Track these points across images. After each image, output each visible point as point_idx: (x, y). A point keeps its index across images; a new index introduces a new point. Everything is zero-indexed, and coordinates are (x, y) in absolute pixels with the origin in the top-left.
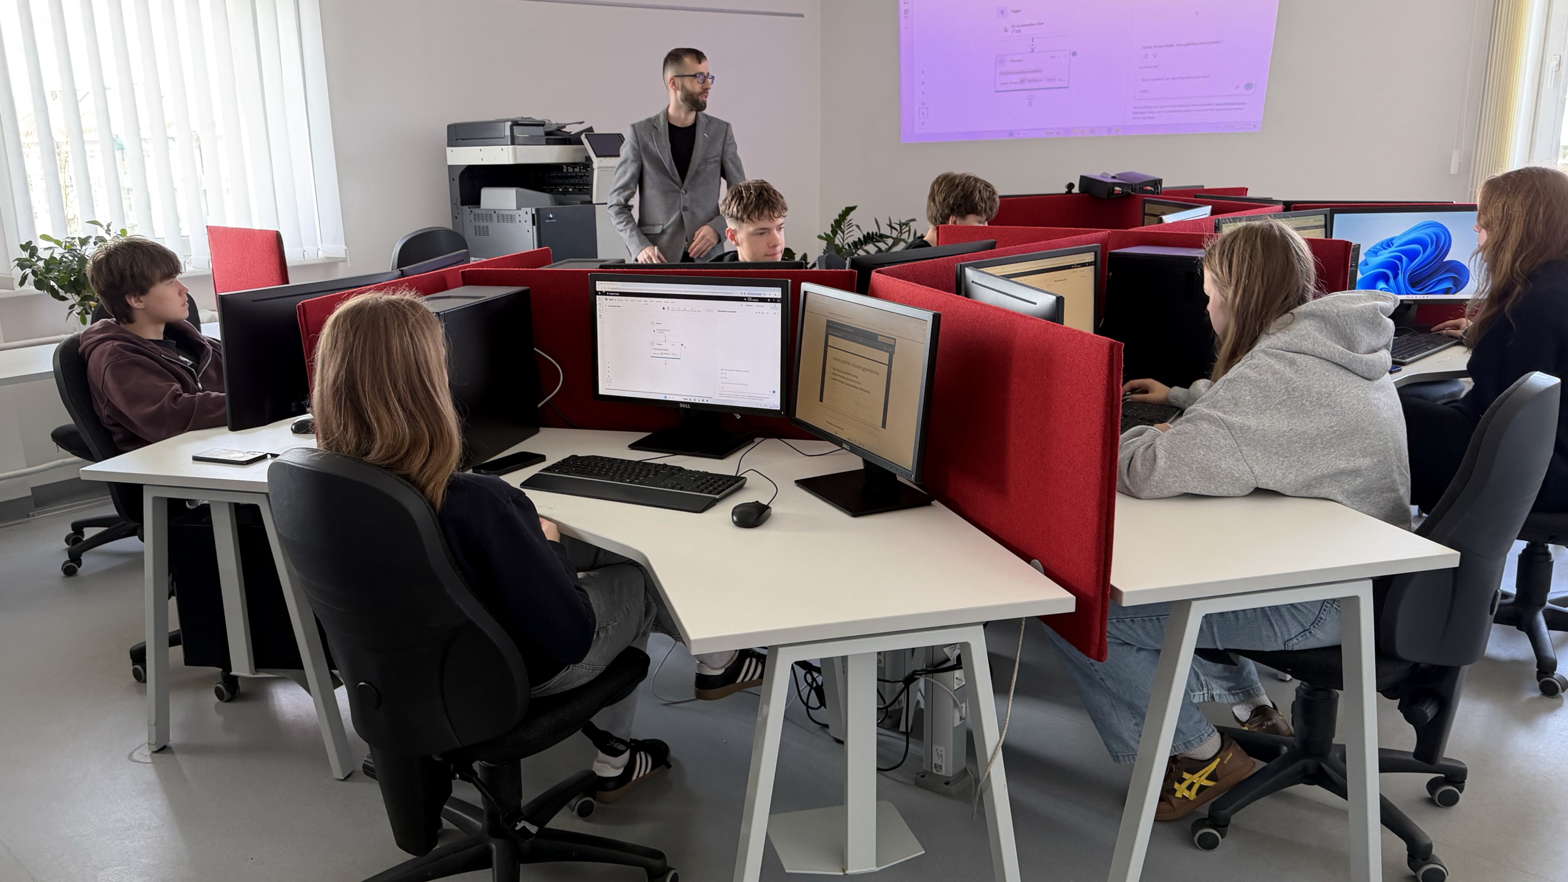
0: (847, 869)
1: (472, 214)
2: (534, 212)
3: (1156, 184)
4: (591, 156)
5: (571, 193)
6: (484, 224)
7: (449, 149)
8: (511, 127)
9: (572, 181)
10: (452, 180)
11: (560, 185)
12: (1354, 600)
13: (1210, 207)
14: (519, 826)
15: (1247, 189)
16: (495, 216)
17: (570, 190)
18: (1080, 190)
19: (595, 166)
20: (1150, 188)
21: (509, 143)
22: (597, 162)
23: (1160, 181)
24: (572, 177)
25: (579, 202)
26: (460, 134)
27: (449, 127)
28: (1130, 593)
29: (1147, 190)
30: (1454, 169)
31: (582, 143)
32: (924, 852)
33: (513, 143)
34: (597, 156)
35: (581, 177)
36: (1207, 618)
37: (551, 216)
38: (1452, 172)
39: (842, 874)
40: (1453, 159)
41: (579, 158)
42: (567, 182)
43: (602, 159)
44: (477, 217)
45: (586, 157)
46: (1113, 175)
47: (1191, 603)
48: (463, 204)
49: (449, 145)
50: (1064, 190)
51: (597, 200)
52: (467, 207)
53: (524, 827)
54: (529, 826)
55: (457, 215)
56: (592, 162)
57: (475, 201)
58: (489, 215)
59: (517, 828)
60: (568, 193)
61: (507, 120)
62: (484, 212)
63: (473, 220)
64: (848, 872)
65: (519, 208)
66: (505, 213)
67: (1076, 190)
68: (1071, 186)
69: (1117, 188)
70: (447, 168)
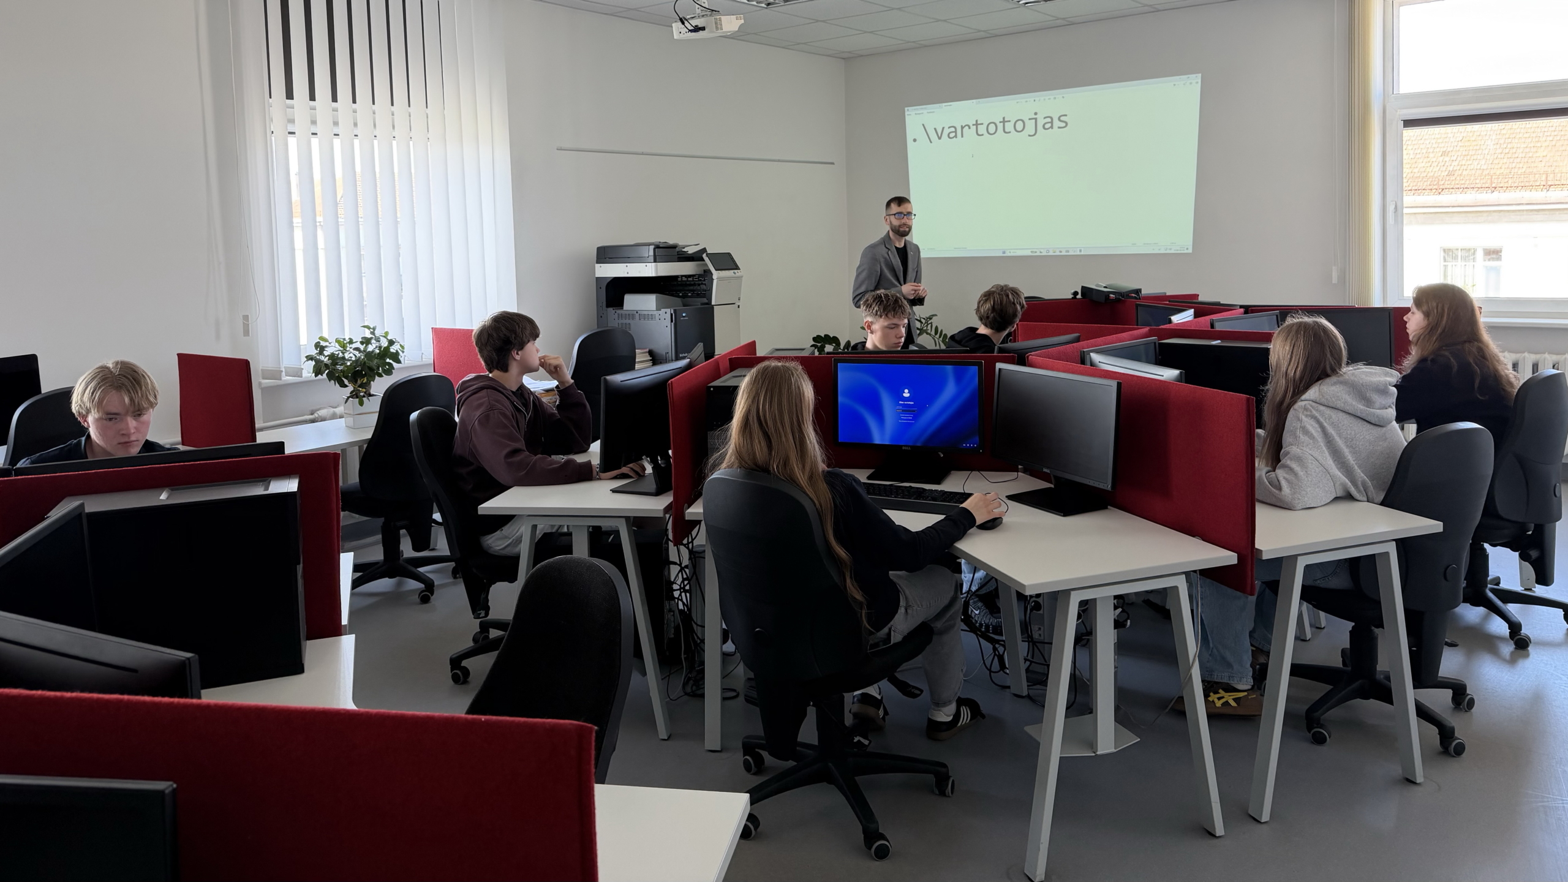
0: (1097, 751)
1: (616, 314)
2: (672, 312)
3: (1138, 292)
4: (711, 270)
5: (690, 297)
6: (627, 321)
7: (597, 266)
8: (654, 249)
9: (692, 288)
10: (598, 288)
11: (680, 291)
12: (1387, 554)
13: (1193, 310)
14: (856, 739)
15: (1198, 295)
16: (637, 315)
17: (689, 294)
18: (1082, 296)
19: (715, 277)
20: (1134, 295)
21: (653, 261)
22: (716, 274)
23: (1140, 290)
24: (691, 285)
25: (699, 304)
26: (606, 254)
27: (599, 249)
28: (1266, 551)
29: (1132, 296)
30: (1335, 280)
31: (704, 260)
32: (1139, 740)
33: (655, 261)
34: (716, 270)
35: (699, 285)
36: (1308, 568)
37: (684, 315)
38: (1333, 282)
39: (1094, 754)
40: (1333, 273)
41: (699, 271)
42: (686, 288)
43: (719, 272)
44: (620, 316)
45: (705, 271)
46: (1105, 285)
47: (1297, 558)
48: (608, 306)
49: (597, 263)
50: (1071, 296)
51: (715, 302)
52: (611, 309)
53: (859, 741)
54: (862, 740)
55: (602, 315)
56: (712, 274)
57: (620, 304)
58: (632, 315)
59: (855, 741)
60: (687, 297)
61: (649, 244)
62: (627, 313)
63: (616, 319)
64: (1098, 753)
65: (658, 309)
66: (646, 313)
67: (1079, 296)
68: (1076, 293)
69: (1112, 295)
70: (595, 279)
